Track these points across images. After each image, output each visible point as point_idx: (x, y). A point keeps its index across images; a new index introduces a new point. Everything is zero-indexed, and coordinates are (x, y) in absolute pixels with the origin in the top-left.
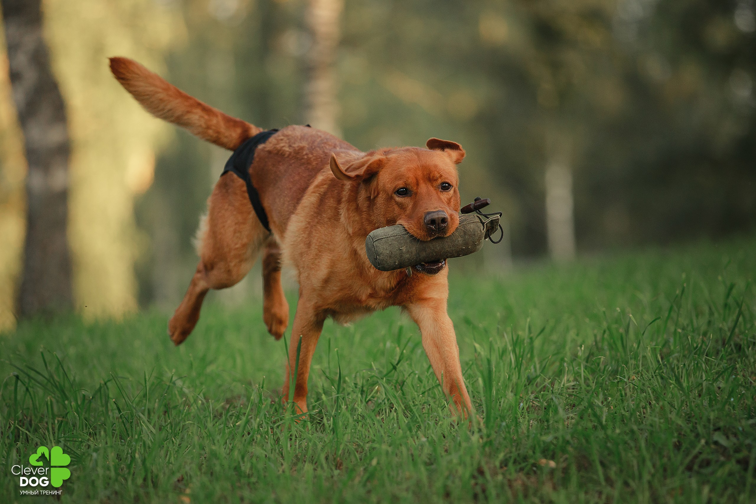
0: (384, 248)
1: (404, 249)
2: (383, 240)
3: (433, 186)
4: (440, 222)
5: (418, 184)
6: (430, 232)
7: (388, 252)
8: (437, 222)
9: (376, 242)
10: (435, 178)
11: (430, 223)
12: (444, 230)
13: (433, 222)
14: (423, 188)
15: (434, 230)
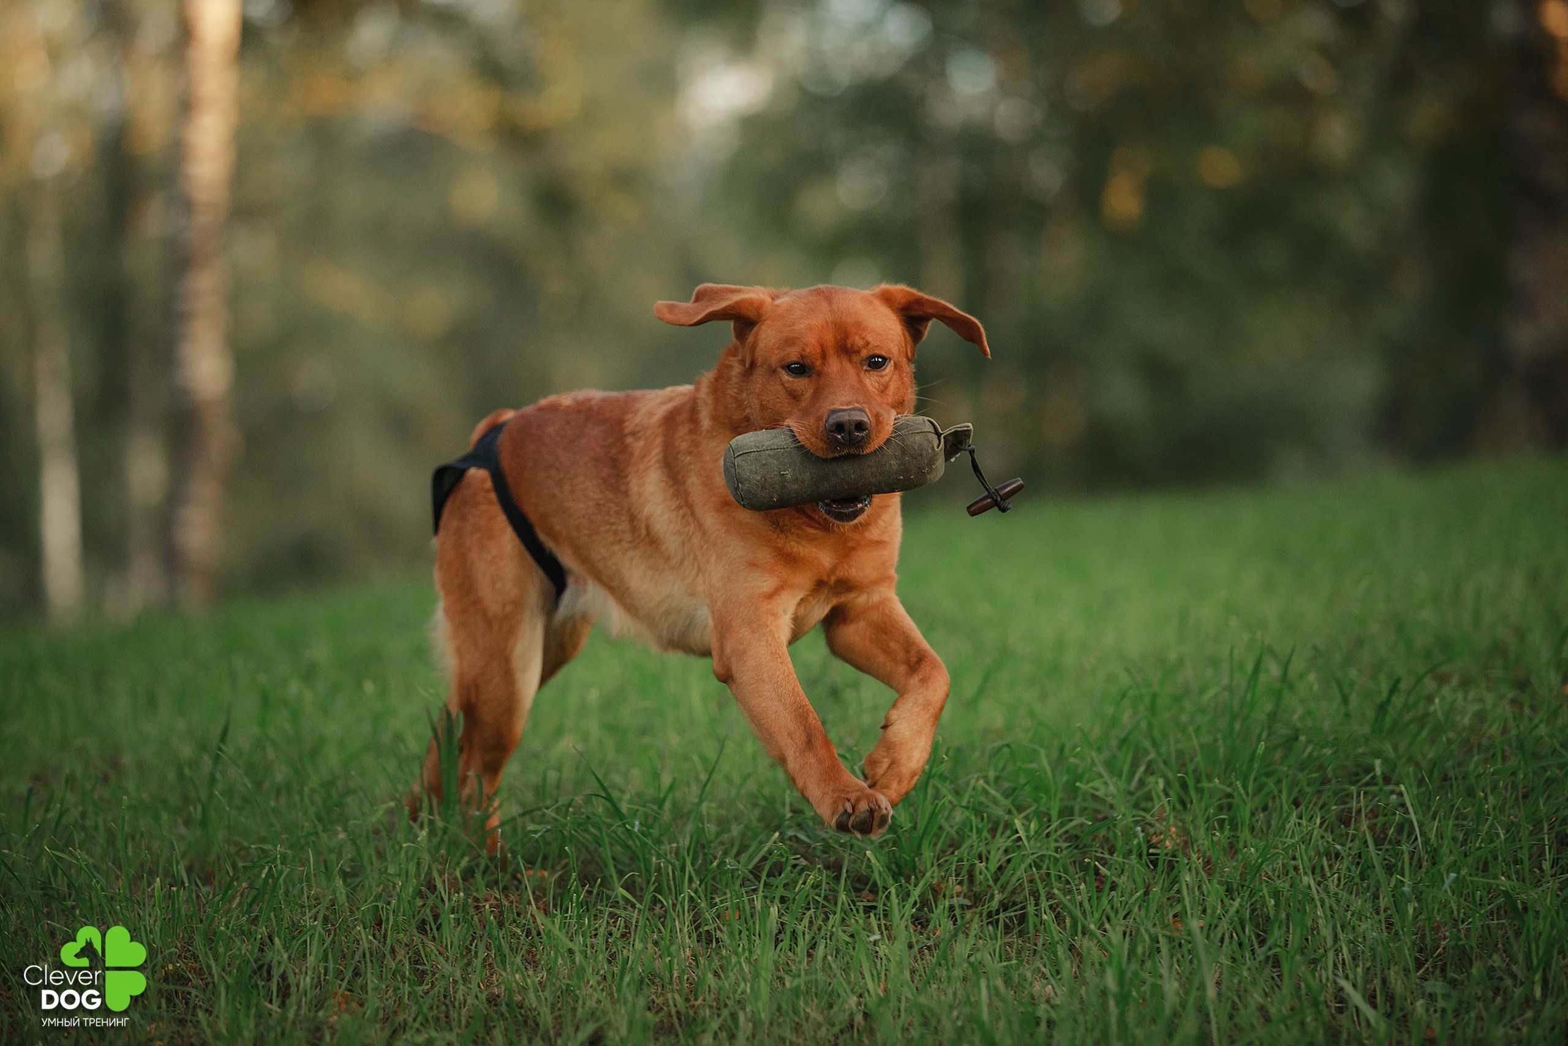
0: (751, 471)
1: (789, 474)
2: (752, 455)
3: (850, 362)
4: (853, 427)
5: (824, 356)
6: (833, 443)
7: (758, 478)
8: (847, 428)
9: (740, 458)
10: (856, 349)
11: (834, 428)
12: (860, 443)
13: (840, 427)
14: (834, 366)
15: (841, 443)
